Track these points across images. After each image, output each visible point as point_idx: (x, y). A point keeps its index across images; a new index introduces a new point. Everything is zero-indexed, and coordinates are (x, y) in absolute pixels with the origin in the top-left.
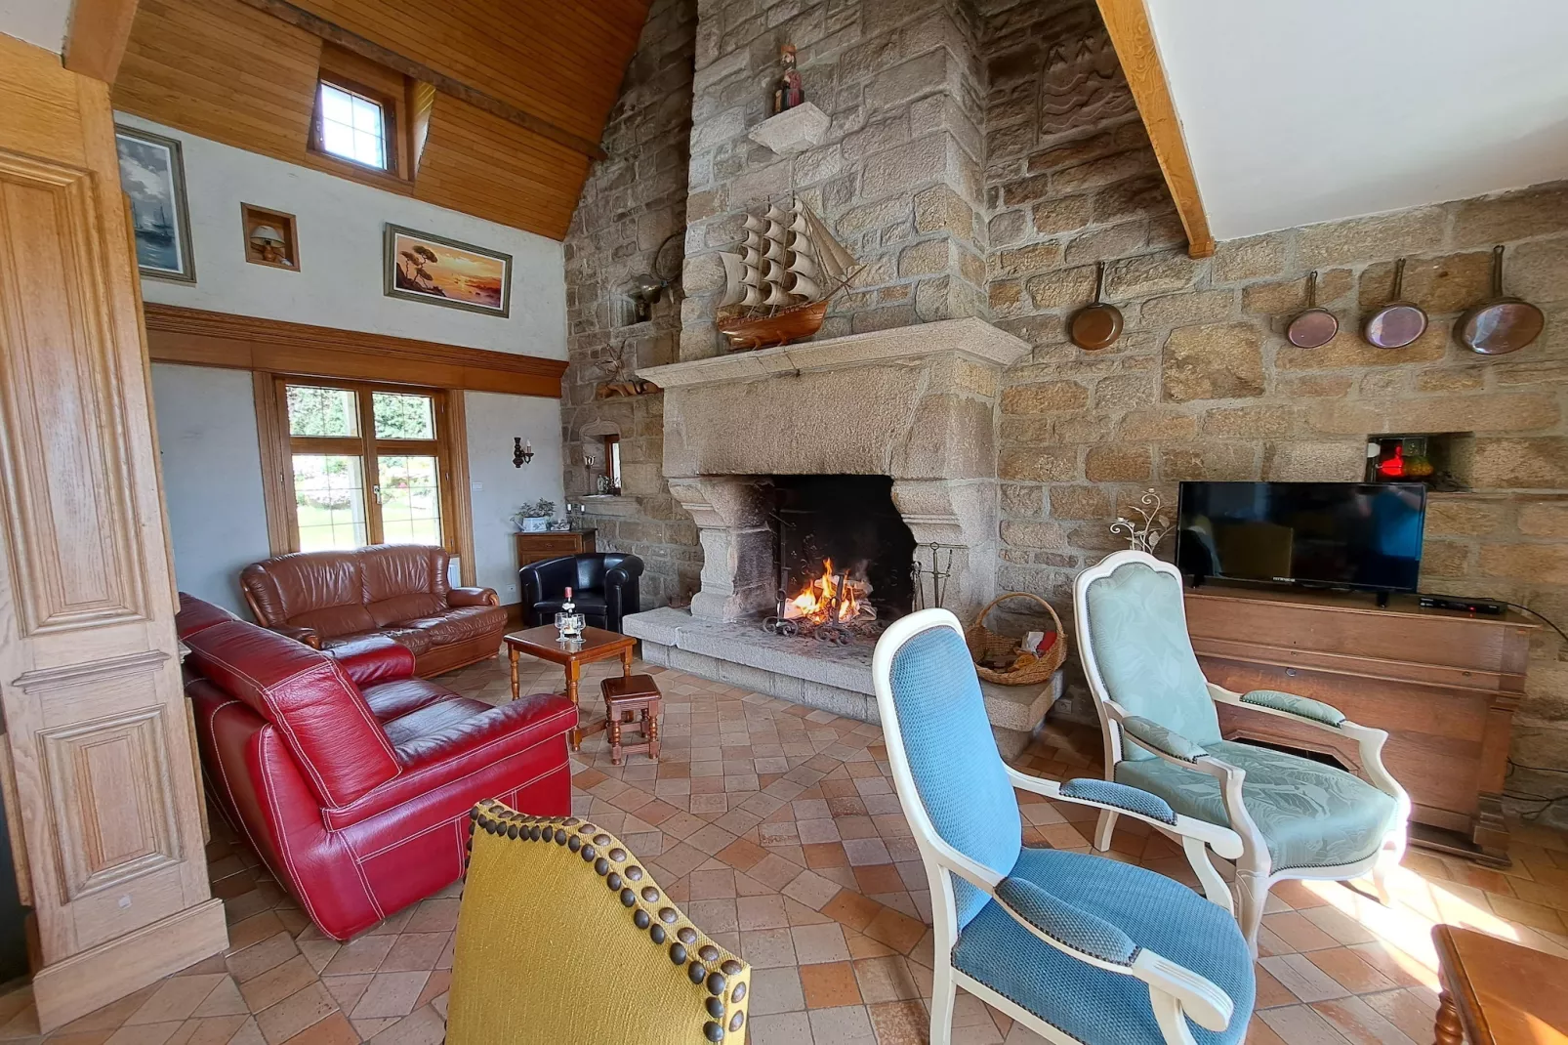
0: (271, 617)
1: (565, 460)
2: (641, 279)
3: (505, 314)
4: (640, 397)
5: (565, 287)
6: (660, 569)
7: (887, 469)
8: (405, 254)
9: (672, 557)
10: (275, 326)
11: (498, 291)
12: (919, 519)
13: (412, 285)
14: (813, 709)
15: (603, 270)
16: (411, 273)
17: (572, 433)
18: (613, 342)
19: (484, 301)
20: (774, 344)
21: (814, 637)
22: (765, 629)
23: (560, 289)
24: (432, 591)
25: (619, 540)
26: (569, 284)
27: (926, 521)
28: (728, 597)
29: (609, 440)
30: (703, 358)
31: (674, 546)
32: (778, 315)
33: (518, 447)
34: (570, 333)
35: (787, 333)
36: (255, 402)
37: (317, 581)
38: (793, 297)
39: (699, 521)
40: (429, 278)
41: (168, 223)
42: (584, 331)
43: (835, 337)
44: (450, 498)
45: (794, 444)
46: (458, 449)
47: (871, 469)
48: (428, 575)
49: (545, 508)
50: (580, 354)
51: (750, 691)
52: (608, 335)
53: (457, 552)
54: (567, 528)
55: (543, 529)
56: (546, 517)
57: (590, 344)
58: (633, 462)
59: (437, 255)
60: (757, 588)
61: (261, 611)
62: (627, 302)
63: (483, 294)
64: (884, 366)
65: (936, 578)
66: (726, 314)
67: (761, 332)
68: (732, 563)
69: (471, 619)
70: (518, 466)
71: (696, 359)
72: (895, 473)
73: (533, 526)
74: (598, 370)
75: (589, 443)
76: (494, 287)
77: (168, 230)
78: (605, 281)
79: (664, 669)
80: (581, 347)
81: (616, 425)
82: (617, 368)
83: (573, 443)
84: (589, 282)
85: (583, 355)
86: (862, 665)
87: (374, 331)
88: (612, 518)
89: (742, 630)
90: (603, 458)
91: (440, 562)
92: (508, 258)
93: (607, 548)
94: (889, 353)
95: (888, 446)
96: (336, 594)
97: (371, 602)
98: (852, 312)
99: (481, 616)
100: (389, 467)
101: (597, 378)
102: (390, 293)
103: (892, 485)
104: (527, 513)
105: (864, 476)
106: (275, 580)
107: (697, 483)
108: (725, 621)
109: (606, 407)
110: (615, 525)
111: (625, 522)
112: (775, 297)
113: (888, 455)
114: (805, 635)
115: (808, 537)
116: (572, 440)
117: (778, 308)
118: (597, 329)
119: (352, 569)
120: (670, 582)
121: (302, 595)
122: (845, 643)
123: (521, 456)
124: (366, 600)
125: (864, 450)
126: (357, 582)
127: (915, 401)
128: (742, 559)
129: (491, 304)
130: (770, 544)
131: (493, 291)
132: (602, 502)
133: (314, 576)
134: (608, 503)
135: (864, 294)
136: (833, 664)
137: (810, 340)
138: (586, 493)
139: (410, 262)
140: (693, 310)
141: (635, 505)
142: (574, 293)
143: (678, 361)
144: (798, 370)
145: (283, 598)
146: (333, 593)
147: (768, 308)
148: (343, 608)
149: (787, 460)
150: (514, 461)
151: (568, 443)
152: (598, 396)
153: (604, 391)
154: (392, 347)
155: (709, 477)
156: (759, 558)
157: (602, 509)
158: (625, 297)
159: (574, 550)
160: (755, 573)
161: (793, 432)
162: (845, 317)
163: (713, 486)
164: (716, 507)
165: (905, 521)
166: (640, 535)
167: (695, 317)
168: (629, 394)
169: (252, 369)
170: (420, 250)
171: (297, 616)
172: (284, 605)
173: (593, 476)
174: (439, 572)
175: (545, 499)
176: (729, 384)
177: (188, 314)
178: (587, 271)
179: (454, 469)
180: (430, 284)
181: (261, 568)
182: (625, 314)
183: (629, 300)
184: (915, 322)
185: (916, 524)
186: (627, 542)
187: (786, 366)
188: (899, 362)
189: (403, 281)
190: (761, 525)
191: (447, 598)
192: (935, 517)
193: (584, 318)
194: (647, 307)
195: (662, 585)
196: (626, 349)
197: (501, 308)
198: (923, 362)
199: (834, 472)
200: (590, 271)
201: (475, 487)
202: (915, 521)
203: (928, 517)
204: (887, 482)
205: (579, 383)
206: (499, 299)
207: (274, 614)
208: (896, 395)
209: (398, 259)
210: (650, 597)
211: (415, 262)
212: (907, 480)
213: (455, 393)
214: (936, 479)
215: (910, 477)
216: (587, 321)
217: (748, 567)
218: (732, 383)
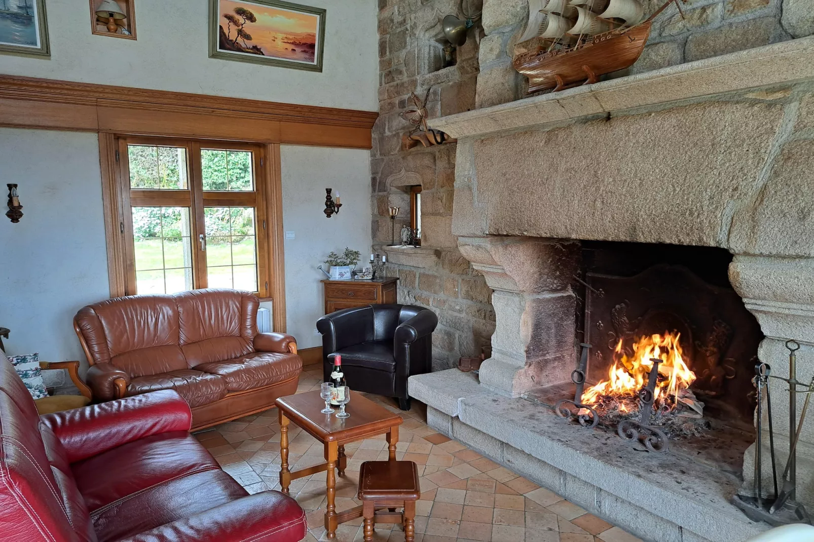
0: (97, 356)
1: (373, 210)
2: (446, 21)
3: (319, 69)
4: (442, 147)
5: (377, 37)
6: (455, 324)
7: (724, 240)
8: (227, 16)
9: (467, 313)
10: (115, 91)
11: (312, 46)
12: (772, 306)
13: (235, 46)
14: (612, 524)
15: (413, 16)
16: (233, 34)
17: (379, 183)
18: (420, 91)
19: (299, 57)
20: (579, 82)
21: (617, 433)
22: (558, 412)
23: (373, 39)
24: (241, 335)
25: (417, 291)
26: (381, 34)
27: (781, 311)
28: (520, 368)
29: (413, 190)
30: (500, 103)
31: (470, 302)
32: (586, 46)
33: (329, 198)
34: (381, 85)
35: (594, 67)
36: (100, 160)
37: (139, 323)
38: (606, 21)
39: (491, 282)
40: (248, 37)
41: (28, 4)
42: (393, 80)
43: (661, 67)
44: (266, 245)
45: (599, 204)
46: (274, 200)
47: (701, 239)
48: (239, 318)
49: (351, 256)
50: (390, 104)
51: (537, 484)
52: (414, 83)
53: (270, 297)
54: (370, 277)
55: (347, 277)
56: (352, 266)
57: (398, 93)
58: (433, 214)
59: (256, 15)
60: (555, 359)
61: (90, 351)
62: (435, 47)
63: (298, 50)
64: (726, 103)
65: (792, 391)
66: (523, 50)
67: (565, 69)
68: (525, 332)
69: (269, 366)
70: (329, 216)
71: (493, 104)
72: (735, 245)
73: (339, 274)
74: (404, 121)
75: (395, 193)
76: (309, 42)
77: (28, 10)
78: (414, 26)
79: (448, 439)
80: (390, 98)
81: (418, 176)
82: (421, 117)
83: (380, 194)
84: (399, 30)
85: (392, 105)
86: (677, 488)
87: (200, 92)
88: (413, 269)
89: (531, 410)
90: (408, 208)
91: (250, 307)
92: (322, 13)
93: (407, 298)
94: (735, 85)
95: (728, 210)
96: (155, 335)
97: (187, 344)
98: (685, 35)
99: (277, 364)
100: (213, 218)
101: (403, 128)
102: (214, 55)
103: (731, 261)
104: (334, 261)
105: (690, 248)
106: (103, 322)
107: (487, 244)
108: (515, 395)
109: (409, 158)
110: (415, 277)
111: (424, 274)
112: (583, 23)
113: (726, 221)
114: (607, 427)
115: (617, 306)
116: (380, 191)
117: (585, 38)
118: (405, 78)
119: (170, 312)
120: (465, 341)
121: (125, 337)
122: (656, 447)
123: (331, 207)
124: (182, 342)
125: (691, 214)
126: (175, 324)
127: (773, 146)
128: (537, 327)
129: (306, 59)
130: (573, 310)
131: (308, 47)
132: (403, 252)
133: (137, 318)
134: (408, 254)
135: (704, 9)
136: (637, 479)
137: (627, 74)
138: (390, 242)
139: (231, 24)
140: (491, 50)
141: (434, 258)
142: (386, 42)
143: (474, 108)
144: (609, 114)
145: (109, 339)
146: (152, 335)
147: (574, 39)
148: (161, 347)
149: (589, 222)
150: (325, 211)
151: (376, 193)
152: (403, 147)
153: (408, 142)
154: (216, 106)
155: (498, 236)
156: (559, 326)
157: (404, 260)
158: (433, 42)
159: (374, 299)
160: (553, 342)
161: (598, 189)
162: (674, 41)
163: (506, 247)
164: (507, 269)
165: (748, 307)
166: (437, 288)
167: (494, 57)
168: (431, 144)
169: (98, 131)
170: (240, 12)
171: (120, 355)
172: (110, 345)
173: (397, 226)
174: (249, 317)
175: (350, 248)
176: (526, 133)
177: (45, 85)
178: (398, 19)
179: (270, 219)
180: (250, 44)
181: (93, 311)
182: (432, 59)
183: (437, 44)
184: (780, 39)
185: (765, 313)
186: (425, 294)
187: (593, 108)
188: (751, 96)
189: (226, 43)
190: (564, 289)
191: (253, 342)
192: (795, 306)
193: (393, 67)
194: (453, 51)
195: (457, 341)
196: (431, 97)
197: (315, 63)
198: (788, 94)
199: (649, 240)
200: (400, 19)
201: (288, 235)
202: (763, 309)
203: (785, 305)
204: (724, 256)
205: (387, 133)
206: (313, 53)
207: (101, 352)
208: (744, 141)
209: (221, 21)
210: (445, 353)
211: (236, 23)
212: (754, 255)
213: (271, 147)
214: (798, 257)
215: (757, 252)
216: (397, 70)
217: (544, 336)
218: (529, 131)
